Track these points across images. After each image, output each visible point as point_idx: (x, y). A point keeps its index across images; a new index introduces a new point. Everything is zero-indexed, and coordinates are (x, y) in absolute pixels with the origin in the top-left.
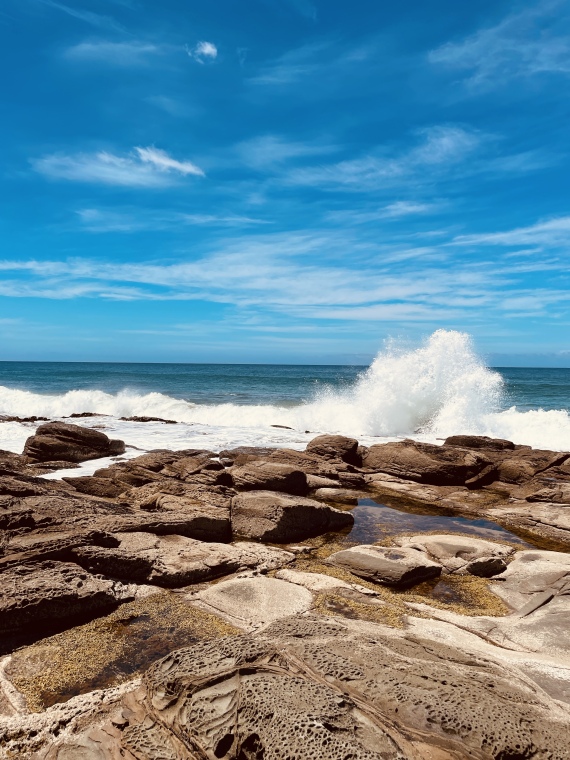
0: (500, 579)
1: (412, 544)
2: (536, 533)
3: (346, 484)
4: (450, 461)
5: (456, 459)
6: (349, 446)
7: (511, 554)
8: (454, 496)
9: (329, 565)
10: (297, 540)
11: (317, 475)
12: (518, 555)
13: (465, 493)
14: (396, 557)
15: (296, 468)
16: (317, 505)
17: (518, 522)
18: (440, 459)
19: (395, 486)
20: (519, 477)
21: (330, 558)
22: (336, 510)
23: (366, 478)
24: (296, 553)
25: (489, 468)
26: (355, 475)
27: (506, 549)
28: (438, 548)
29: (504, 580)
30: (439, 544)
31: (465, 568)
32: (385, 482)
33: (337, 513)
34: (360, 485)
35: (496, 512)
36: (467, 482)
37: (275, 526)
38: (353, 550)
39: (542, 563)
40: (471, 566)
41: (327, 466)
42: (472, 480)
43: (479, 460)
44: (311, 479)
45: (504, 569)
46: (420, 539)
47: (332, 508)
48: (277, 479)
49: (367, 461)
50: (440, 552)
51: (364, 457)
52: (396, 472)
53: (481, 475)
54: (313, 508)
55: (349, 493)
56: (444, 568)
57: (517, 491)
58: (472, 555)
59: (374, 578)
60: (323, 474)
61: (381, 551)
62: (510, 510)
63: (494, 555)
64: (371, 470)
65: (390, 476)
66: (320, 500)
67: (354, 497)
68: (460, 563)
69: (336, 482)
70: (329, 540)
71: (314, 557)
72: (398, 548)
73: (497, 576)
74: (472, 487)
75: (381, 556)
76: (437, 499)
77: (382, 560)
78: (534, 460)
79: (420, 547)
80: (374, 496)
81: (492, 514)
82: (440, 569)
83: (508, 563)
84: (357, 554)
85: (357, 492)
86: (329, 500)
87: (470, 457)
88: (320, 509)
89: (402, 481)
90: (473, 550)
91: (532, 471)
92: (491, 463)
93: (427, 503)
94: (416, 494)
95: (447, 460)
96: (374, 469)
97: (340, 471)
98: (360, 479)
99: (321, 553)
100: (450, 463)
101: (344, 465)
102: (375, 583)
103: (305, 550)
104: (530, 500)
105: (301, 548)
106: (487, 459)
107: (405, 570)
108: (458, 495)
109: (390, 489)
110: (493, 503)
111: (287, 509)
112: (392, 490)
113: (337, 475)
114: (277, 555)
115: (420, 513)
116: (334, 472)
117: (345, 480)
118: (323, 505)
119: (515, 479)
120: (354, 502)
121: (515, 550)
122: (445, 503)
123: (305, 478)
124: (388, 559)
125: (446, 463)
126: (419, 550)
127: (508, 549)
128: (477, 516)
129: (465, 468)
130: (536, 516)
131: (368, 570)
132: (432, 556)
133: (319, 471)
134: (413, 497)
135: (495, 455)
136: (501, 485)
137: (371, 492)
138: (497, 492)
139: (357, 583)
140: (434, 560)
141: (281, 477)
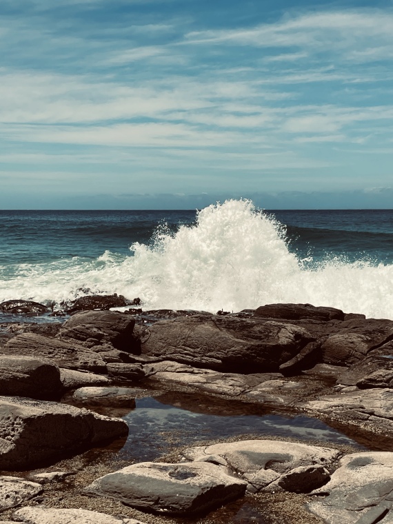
0: (322, 494)
1: (207, 457)
2: (368, 428)
3: (118, 379)
4: (260, 338)
5: (267, 336)
6: (122, 326)
7: (336, 459)
8: (266, 387)
9: (91, 495)
10: (45, 464)
11: (75, 368)
12: (345, 460)
13: (279, 382)
14: (184, 476)
15: (44, 360)
16: (75, 411)
17: (346, 416)
18: (247, 337)
19: (186, 378)
20: (348, 357)
21: (93, 485)
22: (103, 417)
23: (146, 369)
24: (43, 483)
25: (310, 347)
26: (131, 365)
27: (329, 454)
28: (242, 458)
29: (326, 494)
30: (243, 453)
31: (276, 482)
32: (173, 373)
33: (104, 421)
34: (138, 379)
35: (317, 405)
36: (282, 366)
37: (12, 447)
38: (126, 471)
39: (375, 467)
40: (284, 479)
41: (90, 356)
42: (289, 364)
43: (297, 336)
44: (67, 374)
45: (328, 479)
46: (218, 449)
47: (96, 415)
48: (15, 378)
49: (148, 345)
50: (244, 463)
51: (143, 340)
52: (188, 358)
53: (299, 356)
54: (68, 416)
55: (122, 392)
56: (249, 486)
57: (345, 375)
58: (286, 464)
59: (155, 507)
60: (85, 367)
61: (165, 469)
62: (336, 401)
63: (314, 463)
64: (153, 358)
65: (180, 365)
66: (79, 403)
67: (129, 397)
68: (271, 476)
69: (103, 378)
70: (91, 460)
71: (71, 486)
72: (188, 464)
73: (317, 491)
74: (288, 374)
75: (165, 476)
76: (243, 392)
77: (166, 482)
78: (367, 333)
79: (218, 459)
80: (158, 393)
81: (314, 407)
82: (244, 487)
83: (332, 472)
84: (131, 477)
85: (134, 390)
86: (93, 403)
87: (286, 333)
88: (78, 417)
89: (196, 370)
90: (288, 458)
91: (364, 347)
92: (314, 340)
93: (230, 398)
94: (214, 387)
95: (256, 338)
96: (157, 355)
97: (108, 361)
98: (137, 370)
99: (79, 480)
100: (259, 343)
101: (115, 352)
102: (156, 514)
103: (56, 477)
104: (362, 386)
105: (50, 475)
106: (309, 335)
107: (196, 492)
108: (270, 386)
109: (179, 383)
110: (315, 394)
111: (29, 421)
112: (183, 384)
113: (105, 367)
114: (16, 487)
115: (220, 413)
116: (101, 363)
117: (116, 374)
118: (84, 411)
119: (343, 358)
120: (129, 405)
121: (342, 454)
122: (252, 396)
123: (58, 374)
124: (173, 480)
125: (254, 342)
126: (217, 463)
127: (334, 452)
128: (294, 411)
129: (279, 348)
130: (368, 407)
131: (146, 498)
132: (234, 470)
133: (78, 364)
134: (211, 391)
135: (319, 328)
136: (326, 368)
137: (152, 388)
138: (322, 378)
139: (131, 517)
140: (236, 476)
141: (21, 375)
